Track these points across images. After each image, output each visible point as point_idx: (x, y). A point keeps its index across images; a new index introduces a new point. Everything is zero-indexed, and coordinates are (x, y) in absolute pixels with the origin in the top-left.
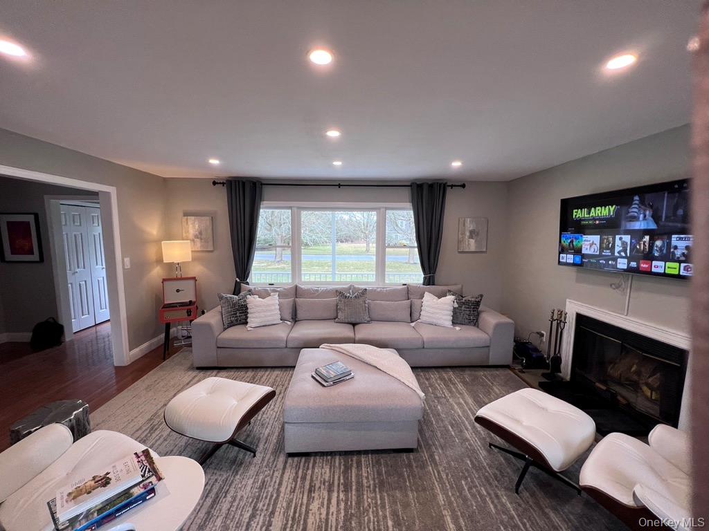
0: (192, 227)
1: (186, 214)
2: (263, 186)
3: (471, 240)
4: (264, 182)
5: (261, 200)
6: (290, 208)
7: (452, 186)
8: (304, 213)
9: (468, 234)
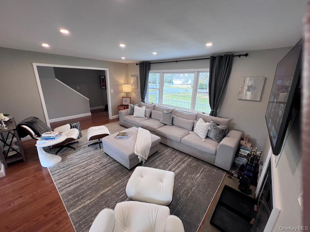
0: (132, 80)
1: (132, 76)
2: (151, 64)
3: (248, 92)
4: (151, 62)
5: (149, 70)
6: (159, 73)
7: (240, 56)
8: (165, 75)
9: (246, 88)
